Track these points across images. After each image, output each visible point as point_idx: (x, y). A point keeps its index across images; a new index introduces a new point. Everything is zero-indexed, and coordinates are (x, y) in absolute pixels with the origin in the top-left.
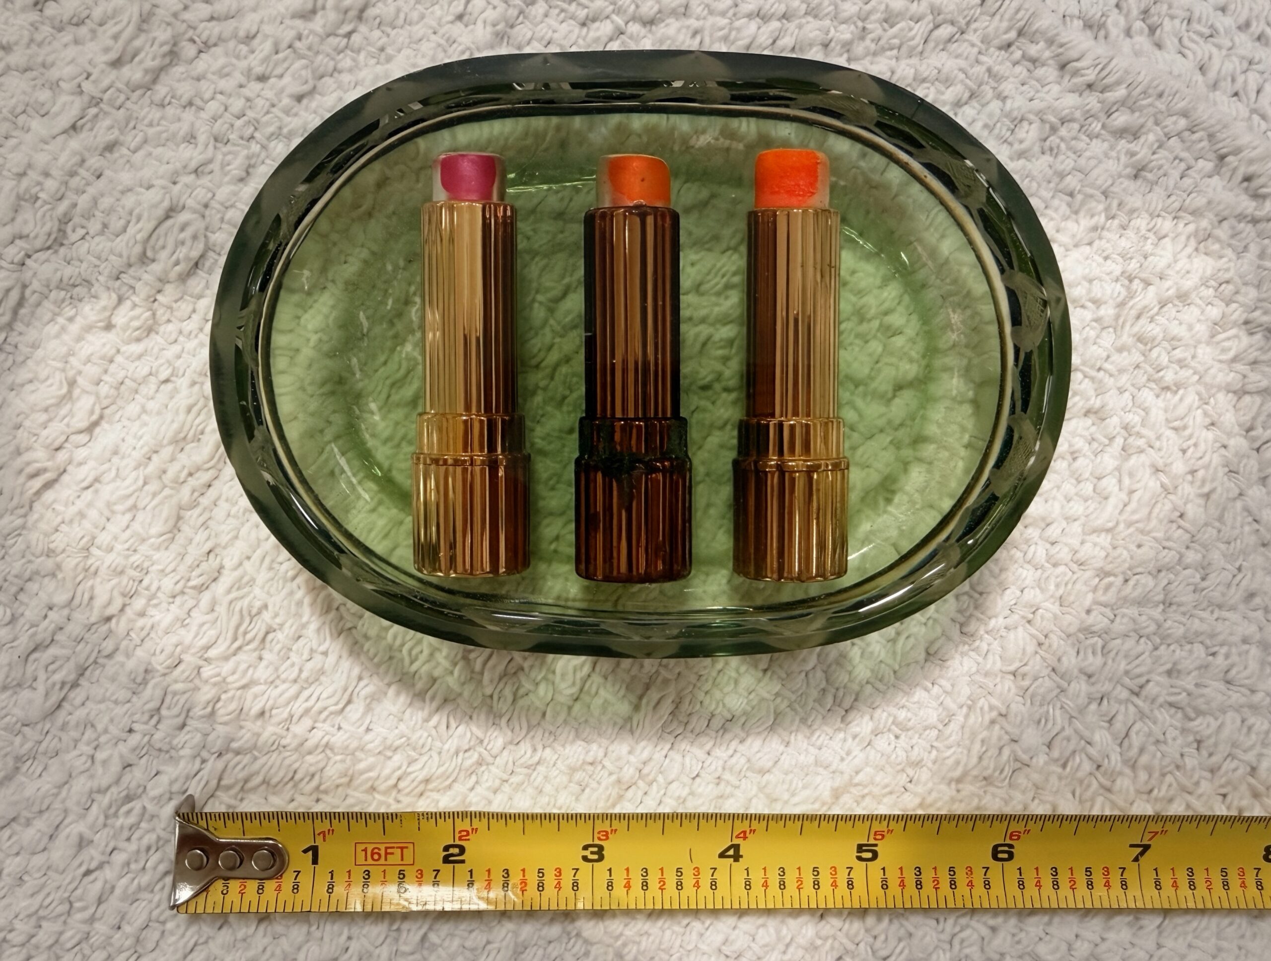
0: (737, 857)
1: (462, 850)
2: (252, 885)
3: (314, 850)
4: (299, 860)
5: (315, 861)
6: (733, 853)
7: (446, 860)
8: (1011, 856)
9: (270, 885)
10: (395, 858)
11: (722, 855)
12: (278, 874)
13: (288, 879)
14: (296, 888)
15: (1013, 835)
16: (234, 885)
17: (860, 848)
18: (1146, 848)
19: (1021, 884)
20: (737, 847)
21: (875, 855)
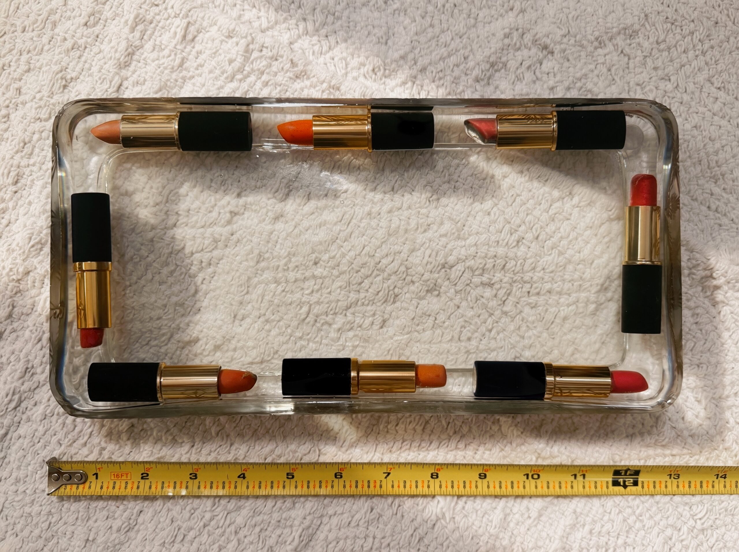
0: (244, 478)
1: (148, 475)
2: (75, 486)
3: (96, 474)
4: (91, 478)
5: (97, 478)
6: (243, 476)
7: (142, 478)
8: (341, 477)
9: (81, 487)
10: (124, 477)
11: (239, 477)
12: (84, 483)
13: (87, 484)
14: (90, 487)
15: (342, 469)
16: (69, 487)
17: (288, 474)
18: (389, 474)
19: (344, 487)
20: (244, 474)
21: (293, 477)
